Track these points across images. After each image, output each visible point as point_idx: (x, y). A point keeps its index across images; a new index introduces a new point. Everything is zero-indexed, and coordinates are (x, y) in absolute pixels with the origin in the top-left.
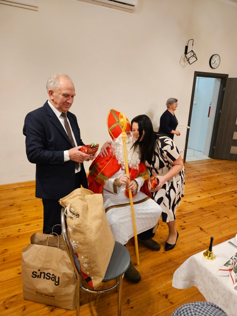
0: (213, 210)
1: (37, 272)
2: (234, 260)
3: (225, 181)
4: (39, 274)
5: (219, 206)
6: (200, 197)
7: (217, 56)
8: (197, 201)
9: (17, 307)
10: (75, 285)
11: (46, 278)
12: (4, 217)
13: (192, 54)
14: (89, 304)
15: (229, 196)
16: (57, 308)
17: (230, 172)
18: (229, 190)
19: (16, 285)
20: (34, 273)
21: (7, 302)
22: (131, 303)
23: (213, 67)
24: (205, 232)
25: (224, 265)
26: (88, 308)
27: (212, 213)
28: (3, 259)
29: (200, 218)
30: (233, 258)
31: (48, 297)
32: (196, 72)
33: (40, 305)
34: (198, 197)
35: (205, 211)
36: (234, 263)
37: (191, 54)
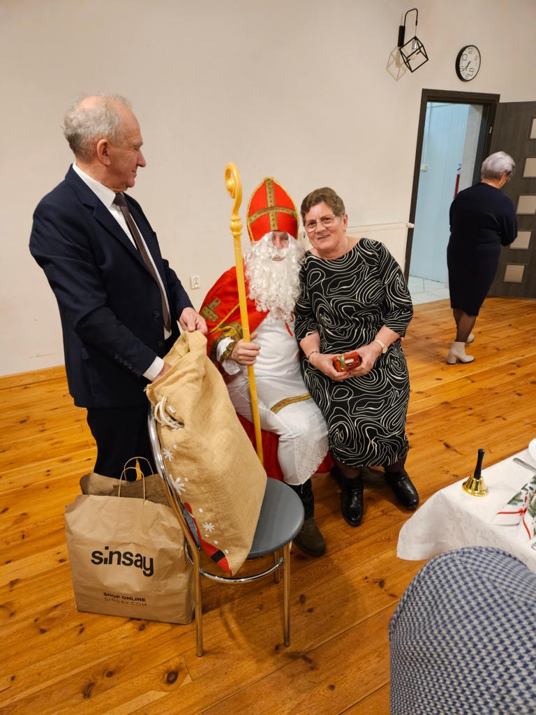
0: (471, 406)
1: (103, 550)
2: (530, 491)
3: (494, 342)
4: (106, 555)
5: (484, 395)
6: (440, 379)
7: (474, 49)
8: (436, 388)
9: (66, 628)
10: (188, 572)
11: (124, 563)
12: (9, 448)
13: (416, 47)
14: (219, 609)
15: (505, 374)
16: (151, 623)
17: (505, 323)
18: (503, 360)
19: (56, 585)
20: (97, 555)
21: (42, 619)
22: (307, 602)
23: (464, 77)
24: (455, 451)
25: (509, 503)
26: (219, 618)
27: (470, 412)
28: (21, 534)
29: (443, 423)
30: (527, 487)
31: (130, 601)
32: (425, 92)
33: (114, 620)
34: (437, 379)
35: (454, 408)
36: (528, 498)
37: (413, 45)
